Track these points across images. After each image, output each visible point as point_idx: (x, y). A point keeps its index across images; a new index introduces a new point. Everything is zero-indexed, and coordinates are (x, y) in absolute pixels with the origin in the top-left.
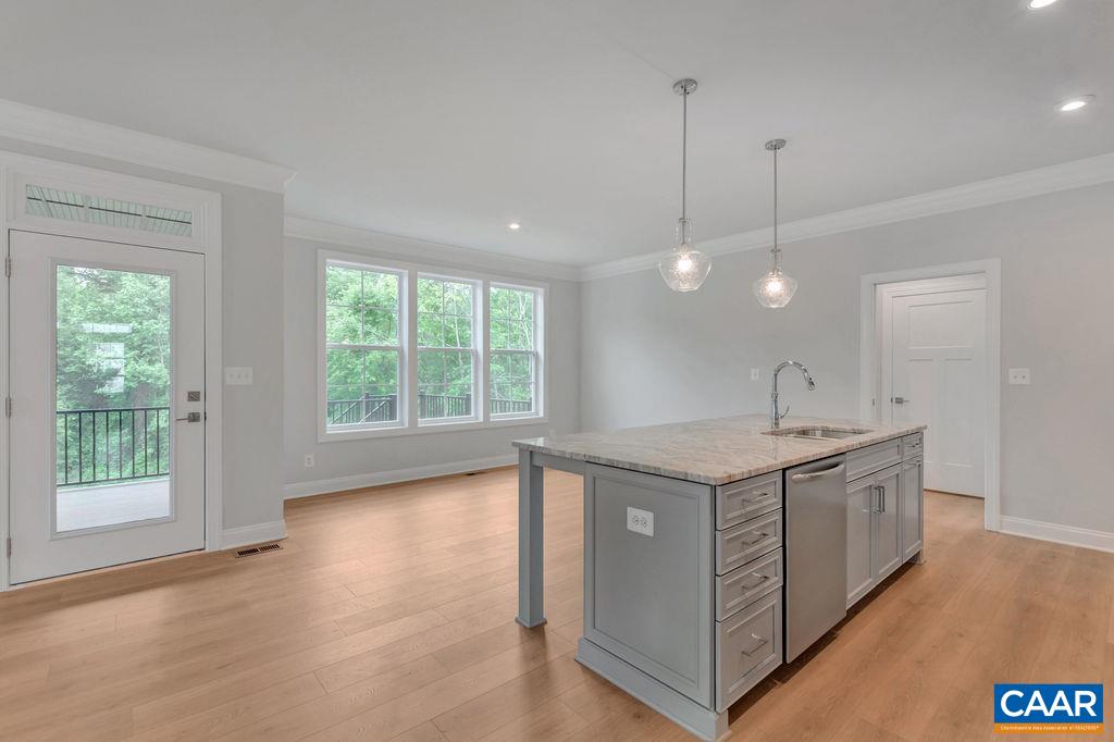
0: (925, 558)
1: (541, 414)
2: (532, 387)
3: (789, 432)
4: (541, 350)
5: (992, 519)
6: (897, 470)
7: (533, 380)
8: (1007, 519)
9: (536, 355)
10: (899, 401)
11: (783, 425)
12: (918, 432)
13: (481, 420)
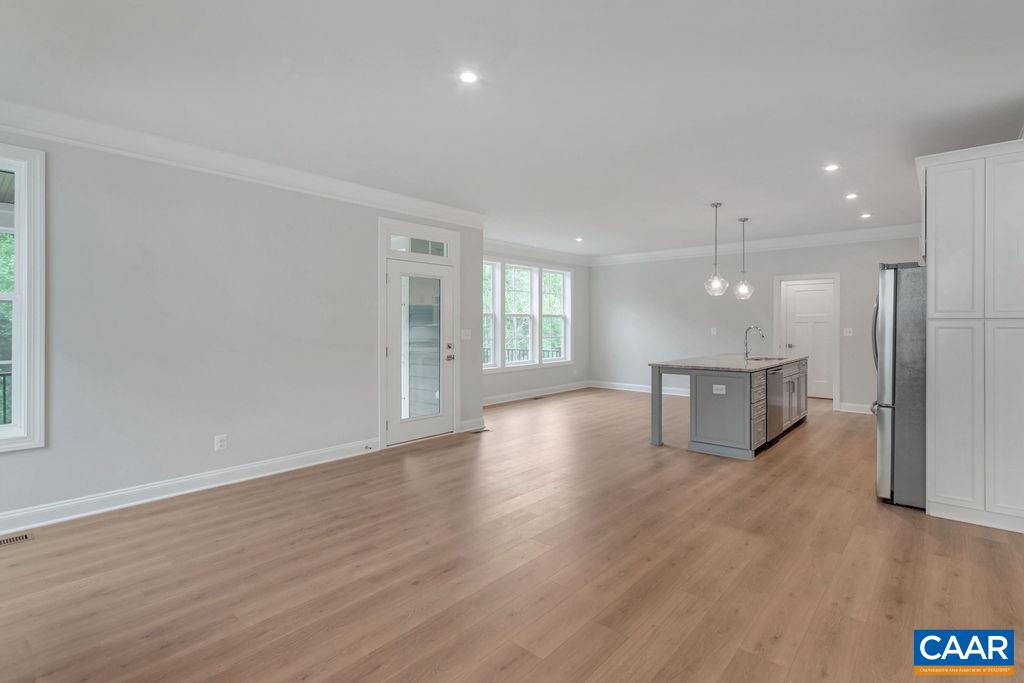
0: (808, 419)
1: (569, 359)
2: (562, 340)
3: (752, 359)
4: (569, 315)
5: (836, 406)
6: (797, 376)
7: (562, 335)
8: (844, 404)
9: (564, 318)
10: (790, 346)
11: (750, 357)
12: (805, 359)
13: (537, 362)
